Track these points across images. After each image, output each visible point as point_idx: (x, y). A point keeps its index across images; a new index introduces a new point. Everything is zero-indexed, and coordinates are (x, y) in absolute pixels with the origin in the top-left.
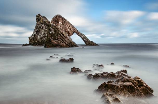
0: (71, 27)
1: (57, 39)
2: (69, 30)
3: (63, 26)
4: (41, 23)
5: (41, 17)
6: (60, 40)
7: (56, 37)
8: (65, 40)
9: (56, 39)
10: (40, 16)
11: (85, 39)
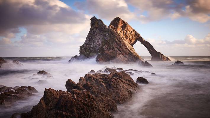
0: (133, 33)
1: (112, 48)
2: (131, 37)
3: (123, 32)
4: (95, 27)
5: (95, 21)
6: (116, 49)
7: (111, 45)
8: (123, 50)
9: (110, 49)
10: (95, 19)
11: (150, 49)
